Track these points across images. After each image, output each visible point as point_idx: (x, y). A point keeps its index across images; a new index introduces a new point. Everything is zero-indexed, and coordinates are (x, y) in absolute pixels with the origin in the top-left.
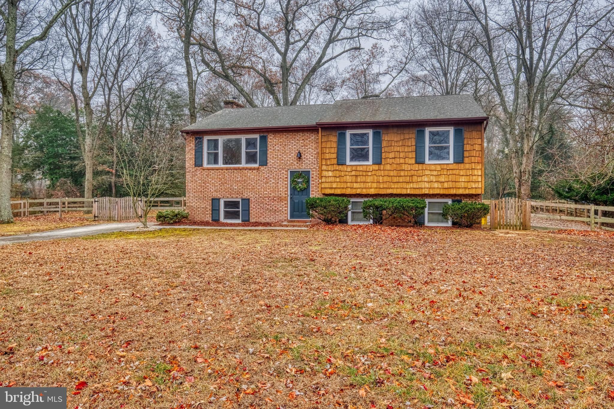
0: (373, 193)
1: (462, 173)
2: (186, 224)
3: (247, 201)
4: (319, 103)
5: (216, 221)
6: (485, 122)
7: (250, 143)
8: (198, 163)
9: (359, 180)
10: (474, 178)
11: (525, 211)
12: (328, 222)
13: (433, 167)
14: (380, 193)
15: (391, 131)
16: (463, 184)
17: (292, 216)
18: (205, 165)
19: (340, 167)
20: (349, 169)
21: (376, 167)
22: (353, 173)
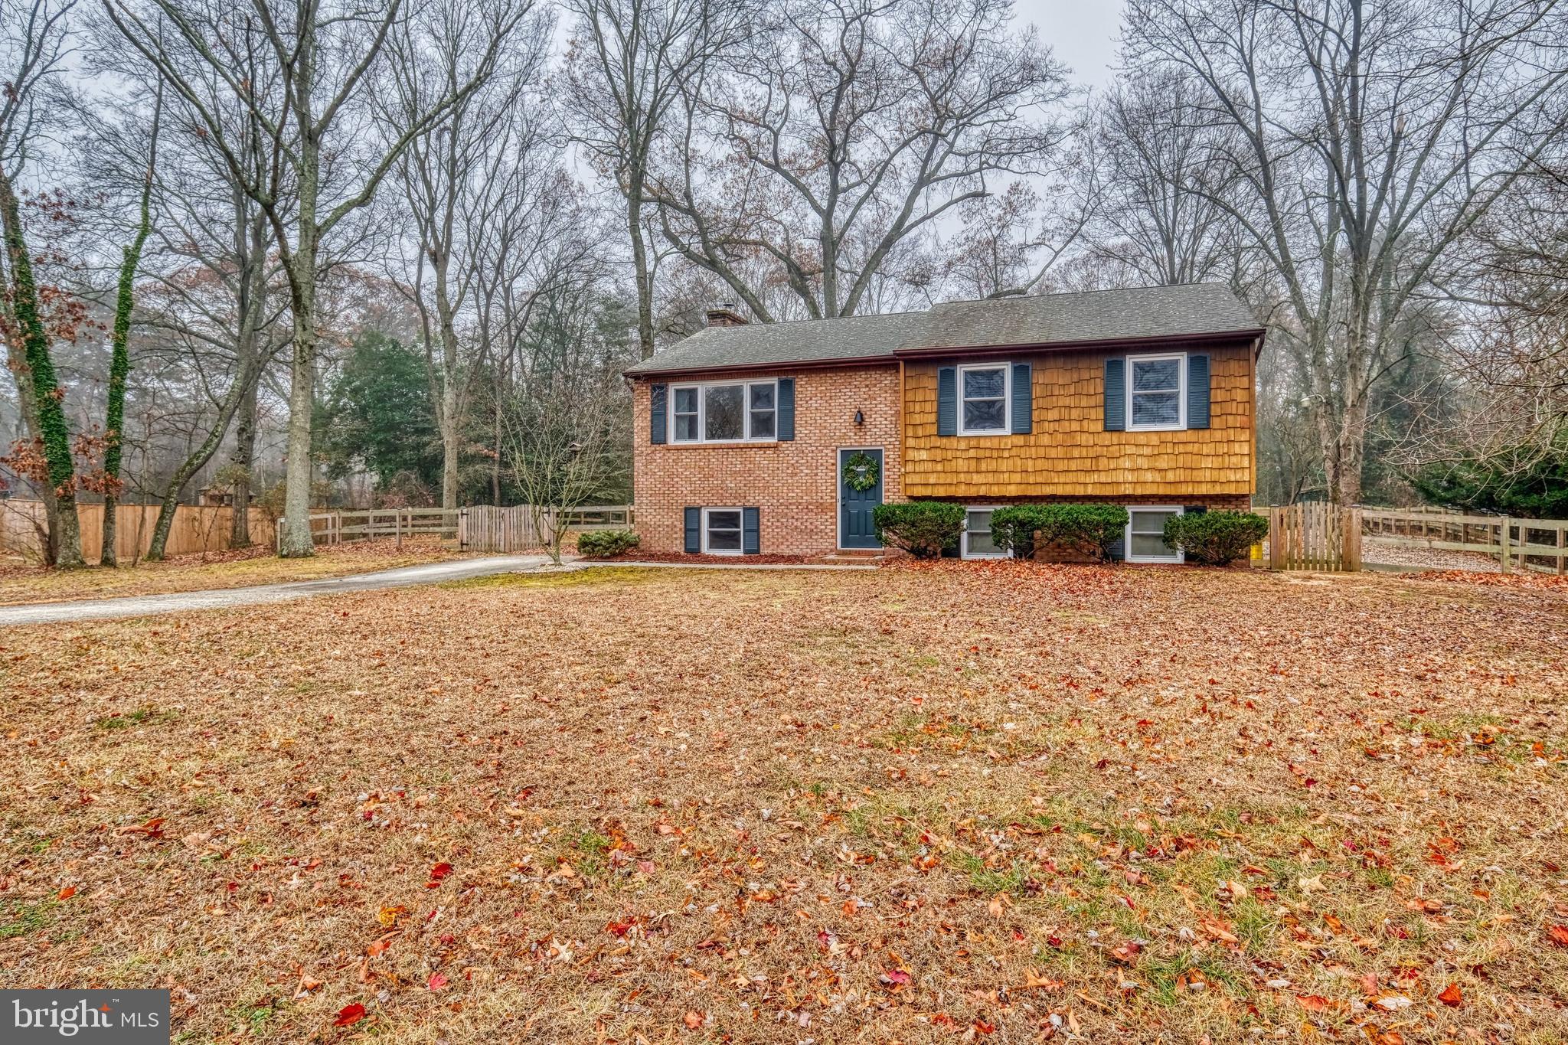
0: (1014, 494)
1: (1205, 450)
2: (634, 558)
3: (754, 512)
4: (899, 310)
5: (693, 552)
6: (1257, 341)
7: (760, 396)
8: (658, 437)
9: (983, 467)
10: (1234, 459)
11: (1349, 531)
12: (920, 553)
13: (1142, 439)
14: (1029, 493)
15: (1051, 363)
16: (1208, 473)
17: (845, 543)
18: (672, 441)
19: (944, 440)
20: (963, 445)
21: (1020, 440)
22: (972, 453)
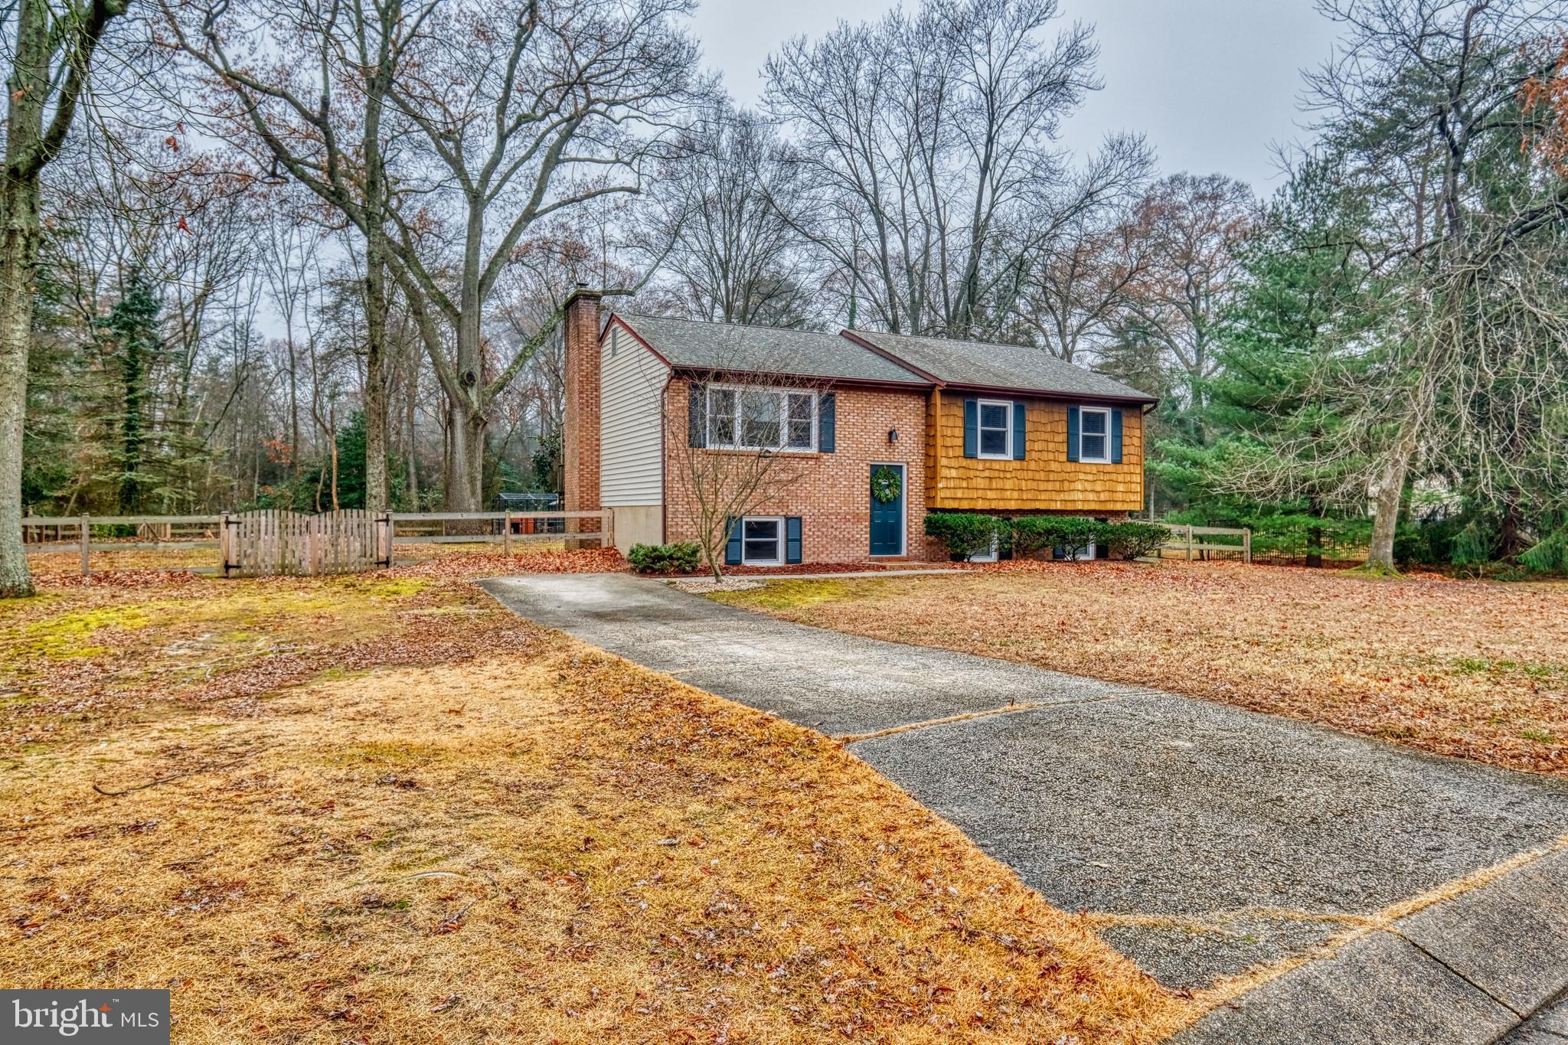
1: (1120, 478)
3: (795, 523)
5: (735, 564)
6: (1148, 406)
7: (800, 407)
8: (696, 440)
9: (994, 485)
10: (1133, 486)
12: (959, 558)
13: (1088, 469)
15: (1037, 405)
16: (1120, 495)
17: (873, 550)
18: (708, 445)
19: (969, 461)
20: (980, 467)
21: (1017, 465)
22: (987, 473)
